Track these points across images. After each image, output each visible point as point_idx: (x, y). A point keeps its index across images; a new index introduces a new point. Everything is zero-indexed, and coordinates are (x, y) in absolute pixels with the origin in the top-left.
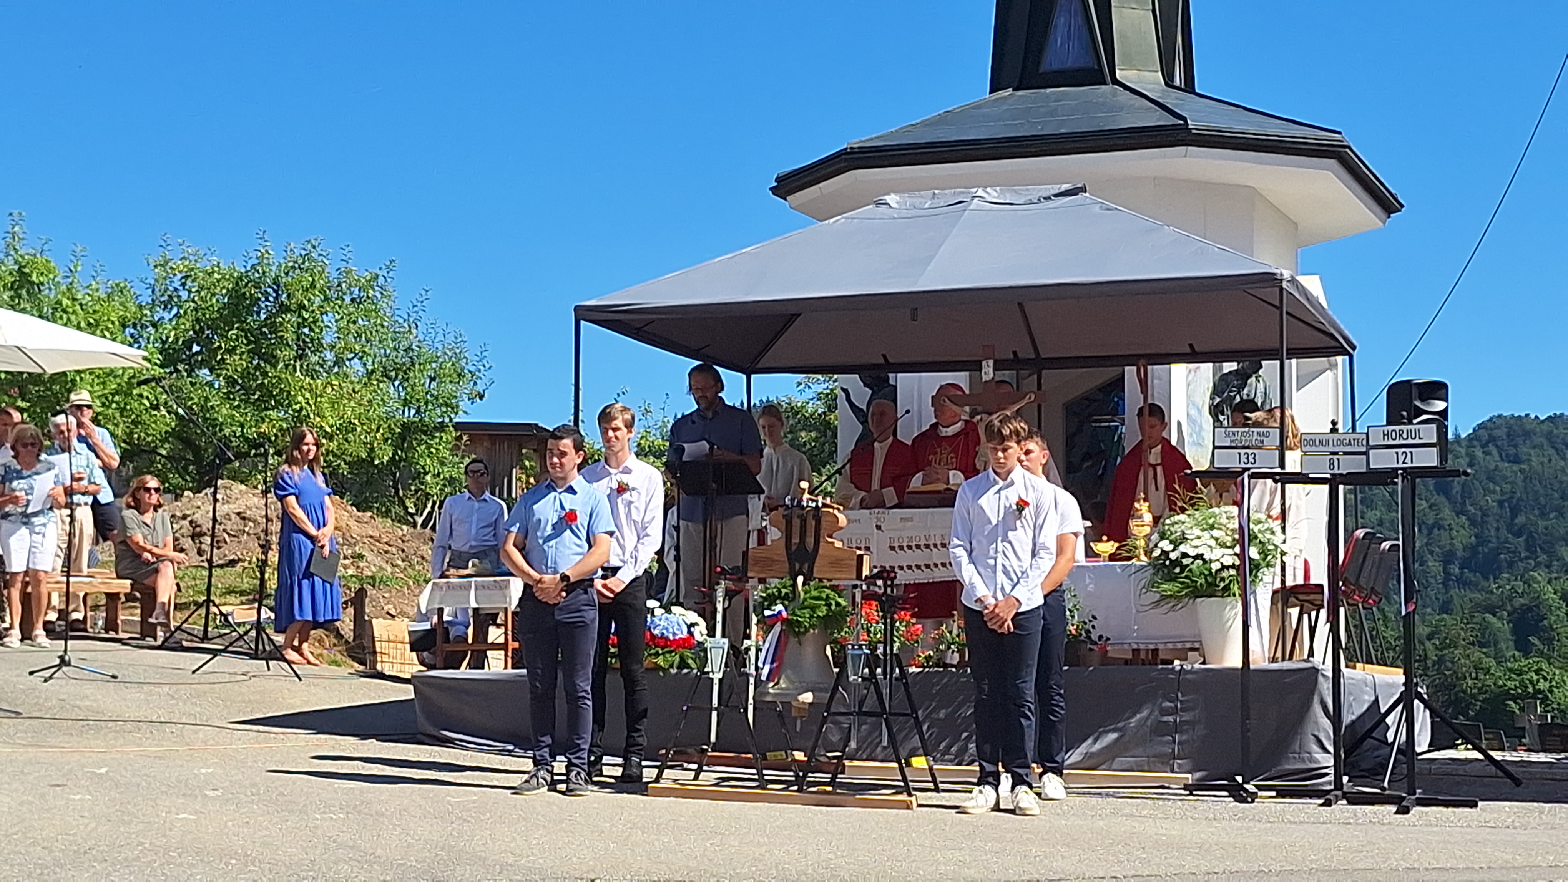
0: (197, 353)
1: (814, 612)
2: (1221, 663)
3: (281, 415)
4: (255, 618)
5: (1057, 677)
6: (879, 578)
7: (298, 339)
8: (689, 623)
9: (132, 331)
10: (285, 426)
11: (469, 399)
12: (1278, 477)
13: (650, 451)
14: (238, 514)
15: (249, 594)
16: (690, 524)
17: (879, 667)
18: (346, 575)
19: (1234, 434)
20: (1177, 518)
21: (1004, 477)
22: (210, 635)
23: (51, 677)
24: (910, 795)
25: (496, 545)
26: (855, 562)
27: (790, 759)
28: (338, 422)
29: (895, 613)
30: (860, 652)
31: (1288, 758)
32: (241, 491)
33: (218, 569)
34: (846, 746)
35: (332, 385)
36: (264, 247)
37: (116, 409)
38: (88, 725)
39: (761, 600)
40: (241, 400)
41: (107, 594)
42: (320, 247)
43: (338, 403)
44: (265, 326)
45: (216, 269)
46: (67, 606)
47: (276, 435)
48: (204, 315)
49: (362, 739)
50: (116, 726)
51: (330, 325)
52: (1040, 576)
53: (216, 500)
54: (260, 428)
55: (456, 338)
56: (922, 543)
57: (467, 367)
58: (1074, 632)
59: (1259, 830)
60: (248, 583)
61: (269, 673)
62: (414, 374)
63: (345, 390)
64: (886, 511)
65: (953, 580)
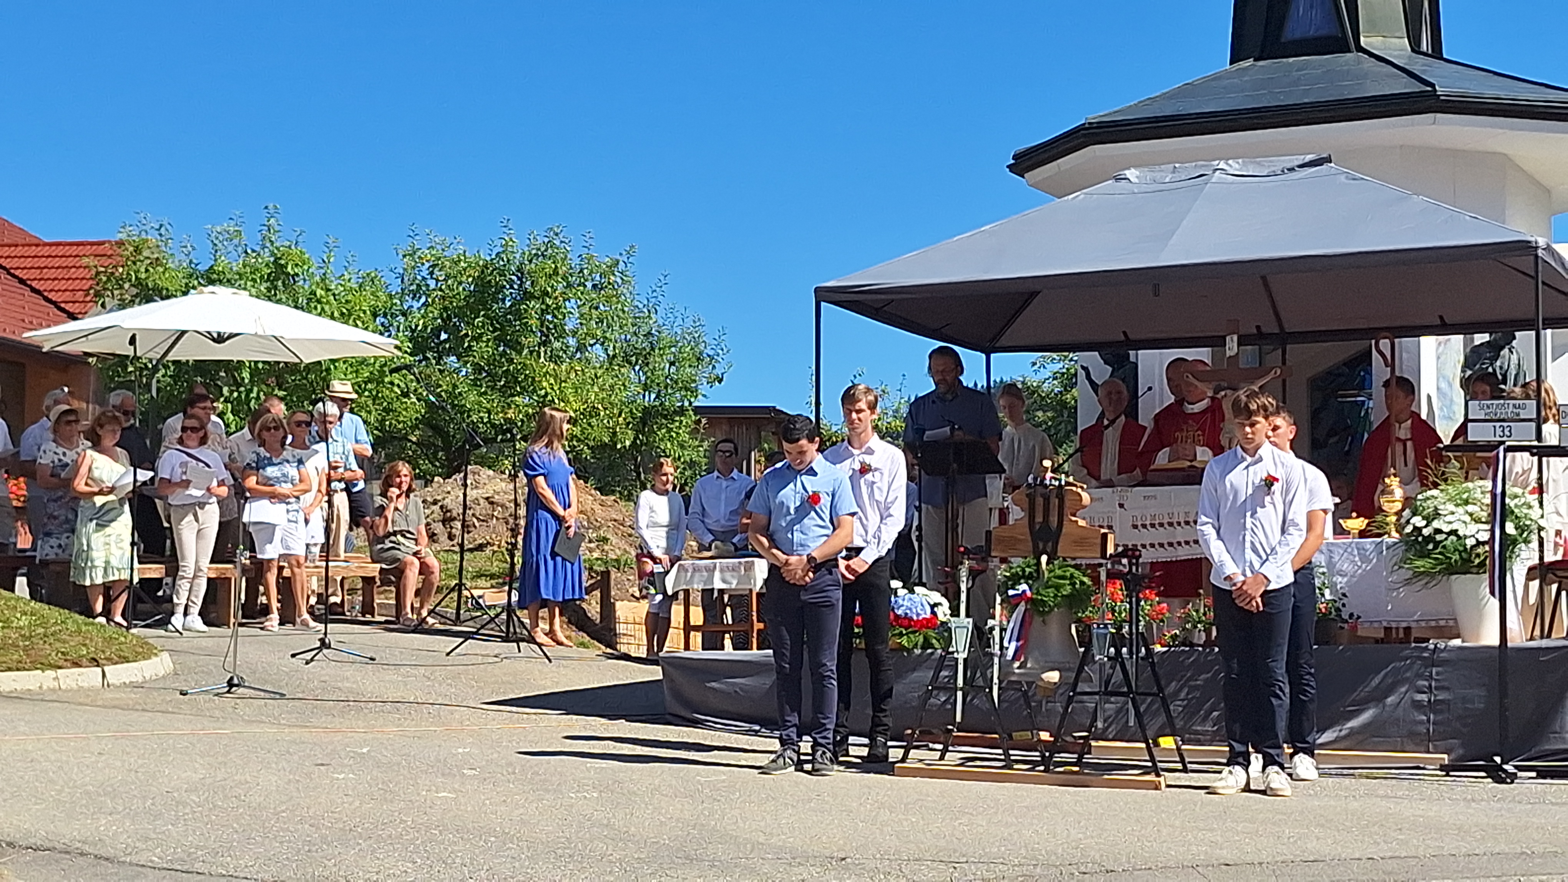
0: (445, 341)
1: (1059, 592)
2: (1477, 640)
3: (526, 401)
4: (506, 601)
5: (1307, 656)
6: (1124, 557)
7: (542, 326)
8: (932, 603)
9: (383, 320)
10: (530, 411)
11: (708, 383)
14: (487, 499)
15: (499, 577)
16: (931, 505)
17: (1125, 646)
18: (592, 558)
19: (1488, 407)
20: (1429, 493)
21: (1252, 453)
22: (462, 618)
23: (312, 660)
24: (1158, 775)
26: (1099, 541)
27: (1035, 739)
28: (582, 407)
29: (1140, 592)
30: (1106, 632)
31: (1549, 737)
32: (489, 476)
33: (468, 554)
34: (1091, 726)
35: (576, 371)
36: (508, 235)
37: (368, 397)
38: (349, 705)
39: (1005, 579)
40: (487, 387)
41: (363, 578)
42: (562, 234)
43: (581, 388)
44: (510, 313)
45: (462, 258)
46: (327, 589)
47: (522, 421)
48: (451, 303)
49: (610, 719)
50: (376, 707)
51: (572, 311)
52: (1289, 552)
53: (465, 485)
54: (506, 413)
55: (694, 322)
56: (1165, 521)
58: (1323, 610)
59: (1519, 812)
60: (496, 567)
61: (520, 655)
62: (655, 359)
63: (588, 375)
64: (1130, 489)
65: (1197, 559)
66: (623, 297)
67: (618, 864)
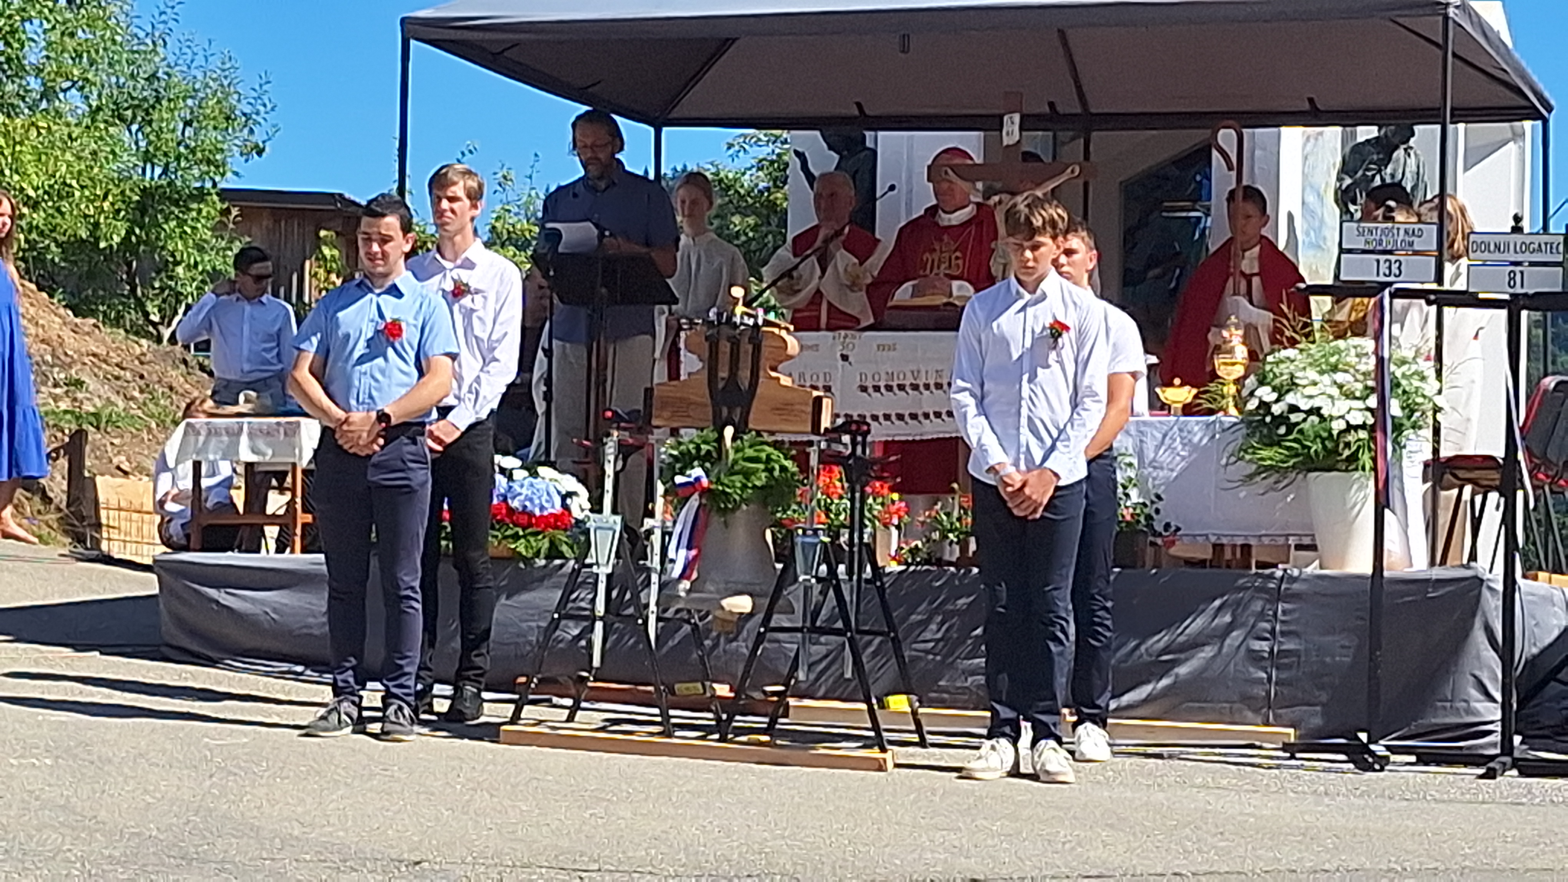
1: (748, 479)
2: (1344, 567)
5: (1101, 584)
6: (846, 433)
8: (564, 492)
11: (242, 154)
12: (1432, 297)
13: (509, 239)
16: (568, 345)
17: (843, 563)
18: (57, 410)
19: (1370, 233)
20: (1283, 354)
21: (1031, 288)
24: (883, 750)
25: (282, 369)
26: (810, 409)
27: (708, 695)
28: (47, 184)
29: (867, 484)
30: (816, 540)
31: (1436, 709)
34: (791, 677)
35: (38, 128)
39: (671, 460)
43: (46, 154)
49: (81, 650)
51: (35, 37)
52: (1083, 434)
55: (223, 63)
56: (907, 383)
57: (239, 106)
59: (1389, 812)
62: (160, 114)
63: (57, 135)
64: (857, 334)
65: (951, 438)
66: (114, 20)
67: (78, 865)
